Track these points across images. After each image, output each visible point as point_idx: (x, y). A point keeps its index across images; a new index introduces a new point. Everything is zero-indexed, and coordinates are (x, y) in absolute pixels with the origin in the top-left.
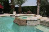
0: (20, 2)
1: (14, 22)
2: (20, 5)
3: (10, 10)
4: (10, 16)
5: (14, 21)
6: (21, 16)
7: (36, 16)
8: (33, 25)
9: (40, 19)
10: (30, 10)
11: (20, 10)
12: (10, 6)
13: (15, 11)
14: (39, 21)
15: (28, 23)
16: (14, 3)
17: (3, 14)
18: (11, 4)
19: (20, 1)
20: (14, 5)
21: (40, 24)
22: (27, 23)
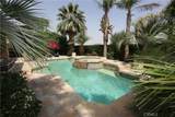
2: (82, 44)
6: (82, 58)
14: (102, 64)
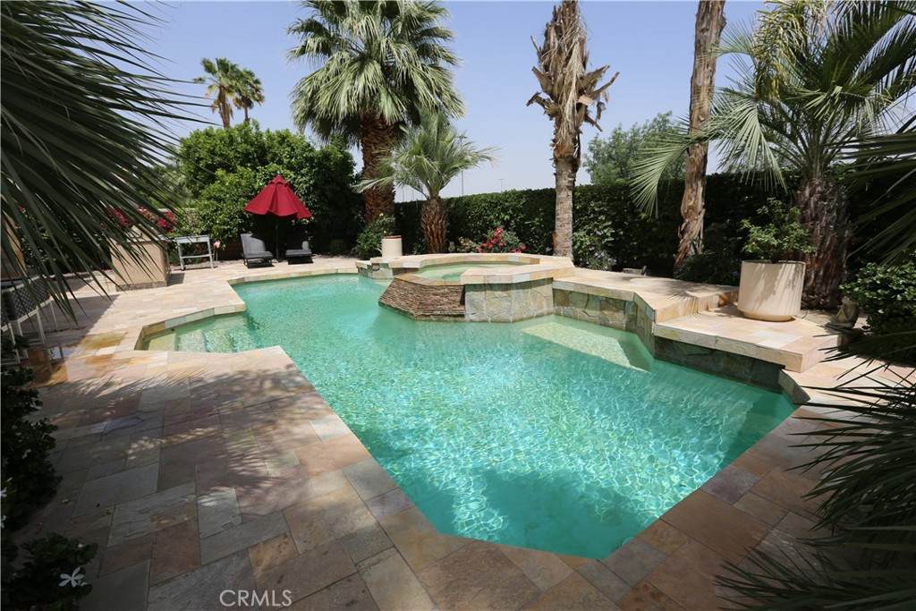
0: (436, 165)
1: (381, 304)
2: (434, 190)
3: (360, 228)
4: (361, 269)
5: (383, 297)
7: (537, 261)
8: (504, 315)
9: (551, 280)
10: (506, 225)
11: (433, 224)
12: (361, 200)
13: (396, 234)
14: (547, 290)
15: (472, 303)
16: (390, 172)
17: (306, 260)
18: (367, 185)
19: (430, 157)
20: (390, 187)
21: (558, 314)
22: (462, 302)
